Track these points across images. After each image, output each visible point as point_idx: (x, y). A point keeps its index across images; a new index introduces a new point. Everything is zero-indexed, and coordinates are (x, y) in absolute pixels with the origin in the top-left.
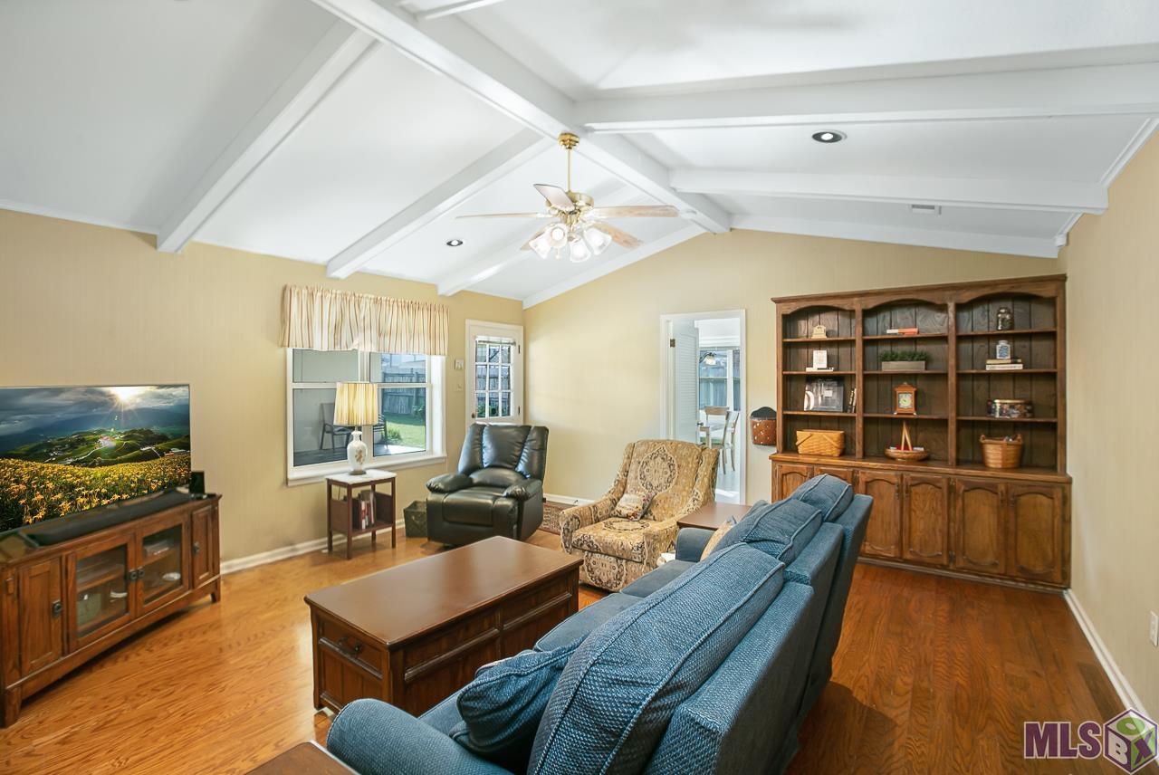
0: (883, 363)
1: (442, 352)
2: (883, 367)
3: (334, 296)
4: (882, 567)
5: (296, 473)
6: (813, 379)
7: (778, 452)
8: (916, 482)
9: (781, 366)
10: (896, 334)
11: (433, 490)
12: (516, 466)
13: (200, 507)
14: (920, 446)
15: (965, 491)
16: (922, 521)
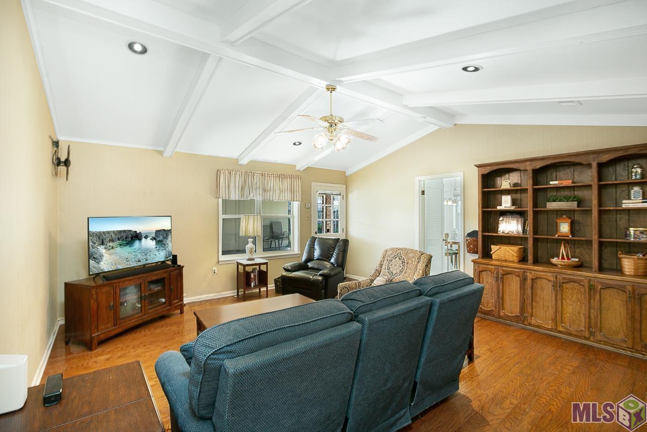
0: (547, 203)
1: (298, 199)
2: (547, 206)
3: (241, 173)
4: (543, 334)
5: (223, 258)
6: (504, 213)
7: (479, 258)
8: (565, 281)
9: (481, 206)
10: (556, 184)
11: (287, 270)
12: (330, 260)
13: (174, 270)
14: (577, 258)
15: (601, 289)
16: (570, 307)
